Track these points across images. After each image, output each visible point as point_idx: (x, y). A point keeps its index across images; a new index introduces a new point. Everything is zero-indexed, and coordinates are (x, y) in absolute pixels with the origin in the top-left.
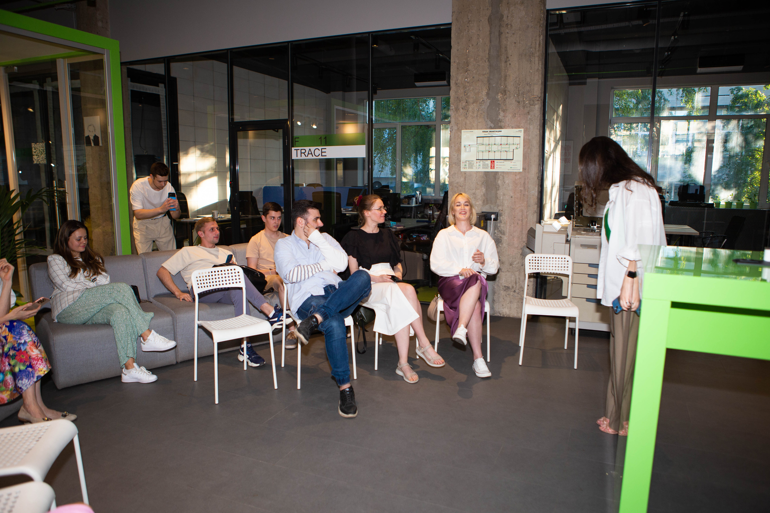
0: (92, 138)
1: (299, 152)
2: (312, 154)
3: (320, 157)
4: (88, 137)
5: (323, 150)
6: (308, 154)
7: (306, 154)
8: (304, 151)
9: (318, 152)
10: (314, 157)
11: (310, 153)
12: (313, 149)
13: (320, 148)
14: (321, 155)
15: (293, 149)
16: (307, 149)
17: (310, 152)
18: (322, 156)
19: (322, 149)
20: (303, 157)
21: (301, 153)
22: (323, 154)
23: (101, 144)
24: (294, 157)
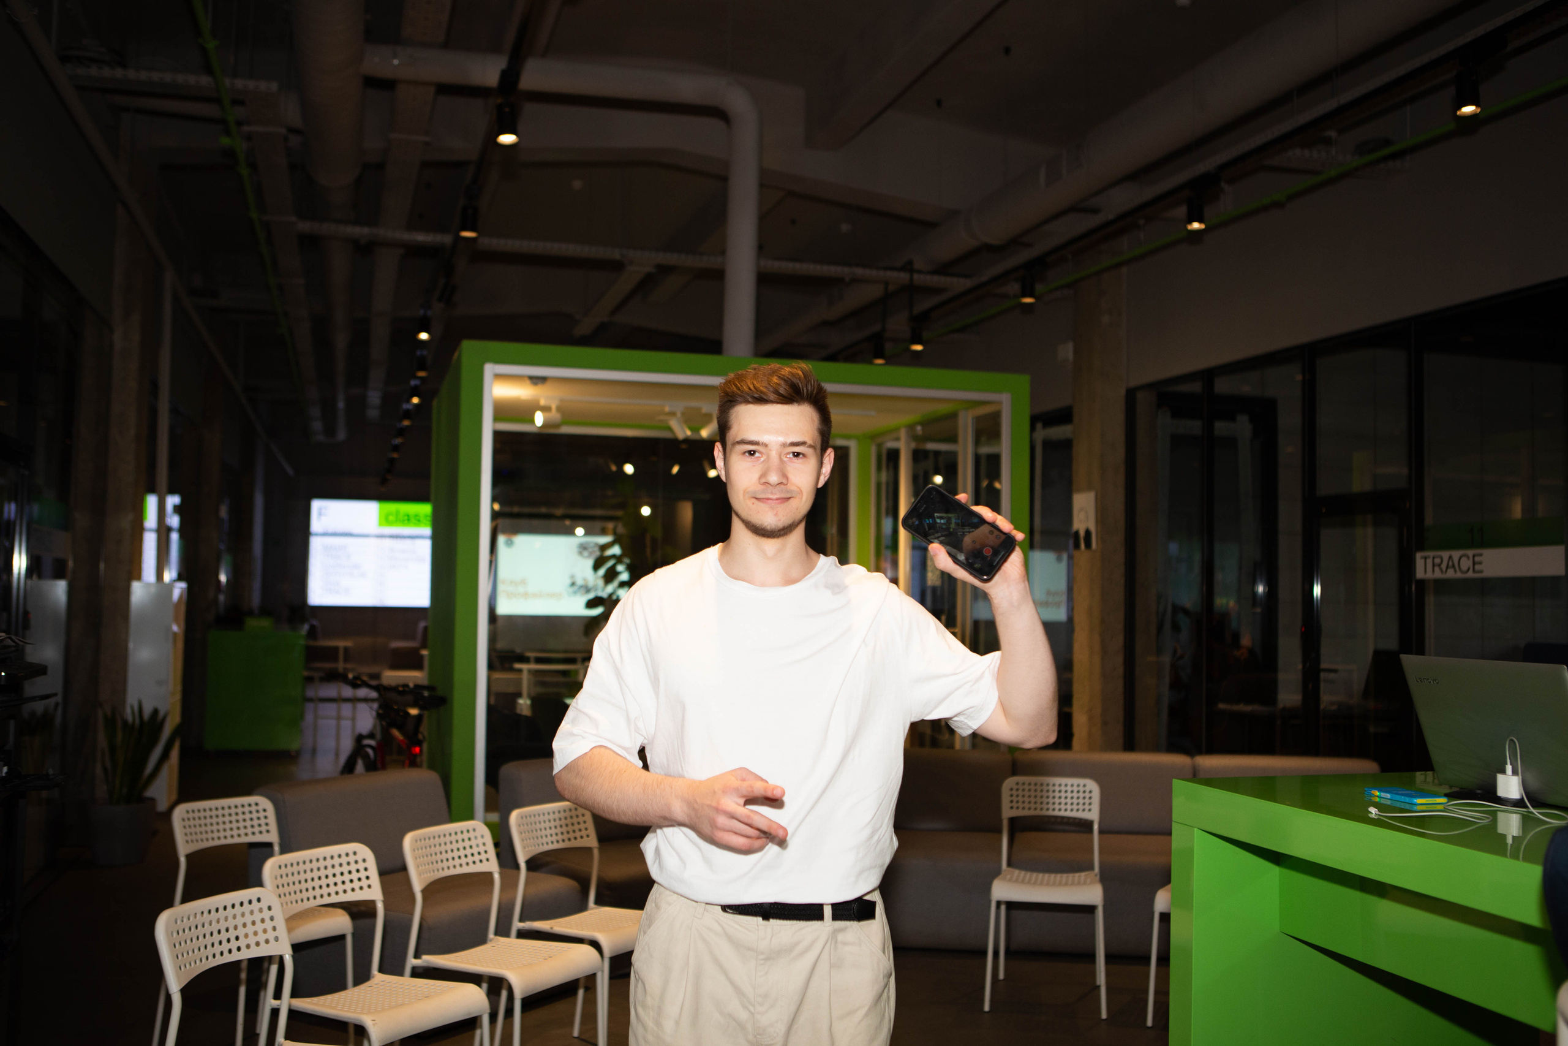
0: (1082, 533)
1: (1429, 561)
2: (1453, 566)
3: (1470, 574)
4: (1077, 533)
5: (1477, 559)
6: (1447, 567)
7: (1444, 566)
8: (1437, 561)
9: (1466, 564)
10: (1459, 575)
11: (1451, 565)
12: (1456, 554)
13: (1470, 553)
14: (1471, 570)
15: (1418, 555)
16: (1445, 555)
17: (1450, 563)
18: (1474, 571)
19: (1474, 556)
20: (1438, 575)
21: (1434, 565)
22: (1477, 567)
23: (1094, 545)
24: (1420, 574)
